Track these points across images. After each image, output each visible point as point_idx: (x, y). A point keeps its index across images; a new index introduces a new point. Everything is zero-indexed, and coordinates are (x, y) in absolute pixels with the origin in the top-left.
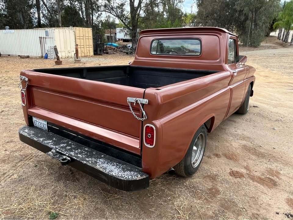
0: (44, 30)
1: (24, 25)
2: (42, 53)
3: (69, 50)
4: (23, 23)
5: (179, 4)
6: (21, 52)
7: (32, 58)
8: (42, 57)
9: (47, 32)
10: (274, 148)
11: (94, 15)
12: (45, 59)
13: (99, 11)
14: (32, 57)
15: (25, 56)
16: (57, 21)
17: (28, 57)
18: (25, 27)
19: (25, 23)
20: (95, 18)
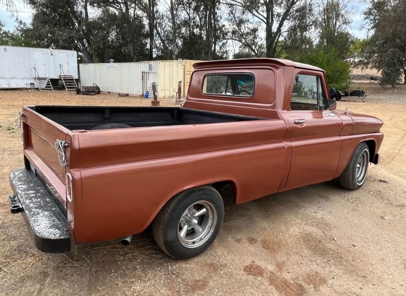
0: (148, 64)
1: (134, 58)
2: (143, 91)
3: (174, 89)
4: (132, 55)
5: (344, 26)
6: (122, 89)
7: (131, 97)
8: (143, 95)
9: (150, 67)
10: (353, 245)
11: (217, 45)
12: (145, 98)
13: (224, 39)
14: (132, 95)
15: (123, 94)
16: (172, 52)
17: (127, 95)
18: (135, 60)
19: (134, 55)
20: (217, 48)
